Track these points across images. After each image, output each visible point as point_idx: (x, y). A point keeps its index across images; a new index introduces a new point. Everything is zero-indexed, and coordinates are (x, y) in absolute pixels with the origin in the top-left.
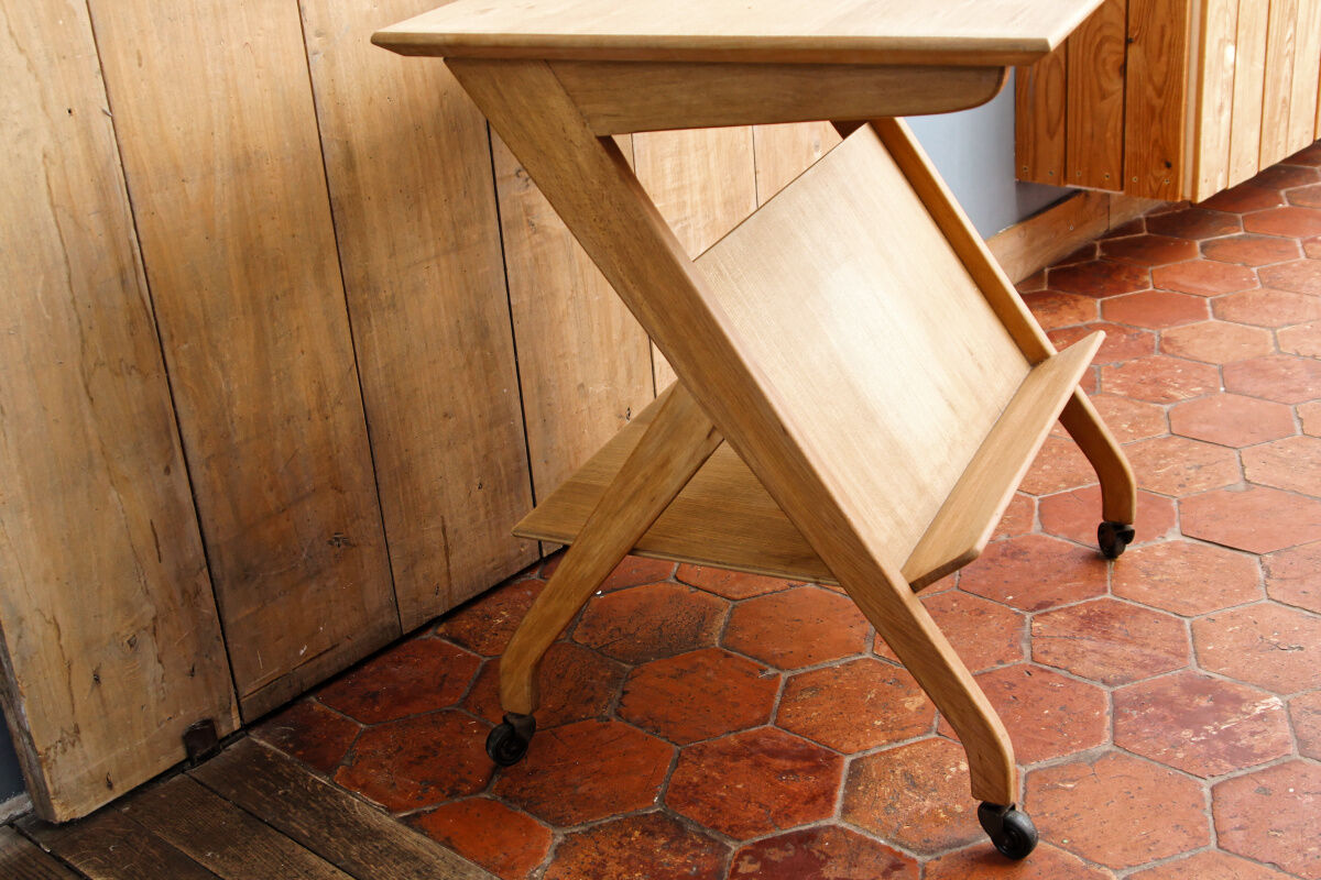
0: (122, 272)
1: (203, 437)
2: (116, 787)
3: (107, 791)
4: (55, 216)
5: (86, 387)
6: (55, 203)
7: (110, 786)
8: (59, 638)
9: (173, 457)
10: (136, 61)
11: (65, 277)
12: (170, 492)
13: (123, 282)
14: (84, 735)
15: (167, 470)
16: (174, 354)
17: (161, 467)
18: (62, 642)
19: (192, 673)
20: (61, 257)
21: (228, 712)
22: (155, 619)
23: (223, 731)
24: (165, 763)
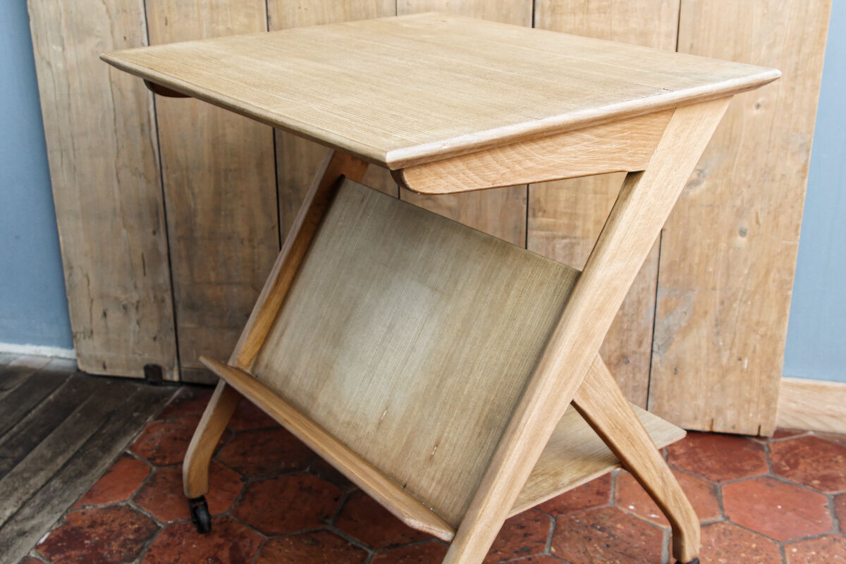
0: (142, 125)
1: (177, 225)
2: (108, 369)
3: (102, 369)
4: (111, 86)
5: (117, 174)
6: (112, 79)
7: (105, 367)
8: (89, 285)
9: (158, 228)
10: (164, 23)
11: (113, 118)
12: (155, 244)
13: (142, 130)
14: (95, 336)
15: (154, 233)
16: (167, 176)
17: (150, 230)
18: (91, 287)
19: (155, 339)
20: (112, 106)
21: (172, 369)
22: (138, 302)
23: (167, 377)
24: (133, 374)
